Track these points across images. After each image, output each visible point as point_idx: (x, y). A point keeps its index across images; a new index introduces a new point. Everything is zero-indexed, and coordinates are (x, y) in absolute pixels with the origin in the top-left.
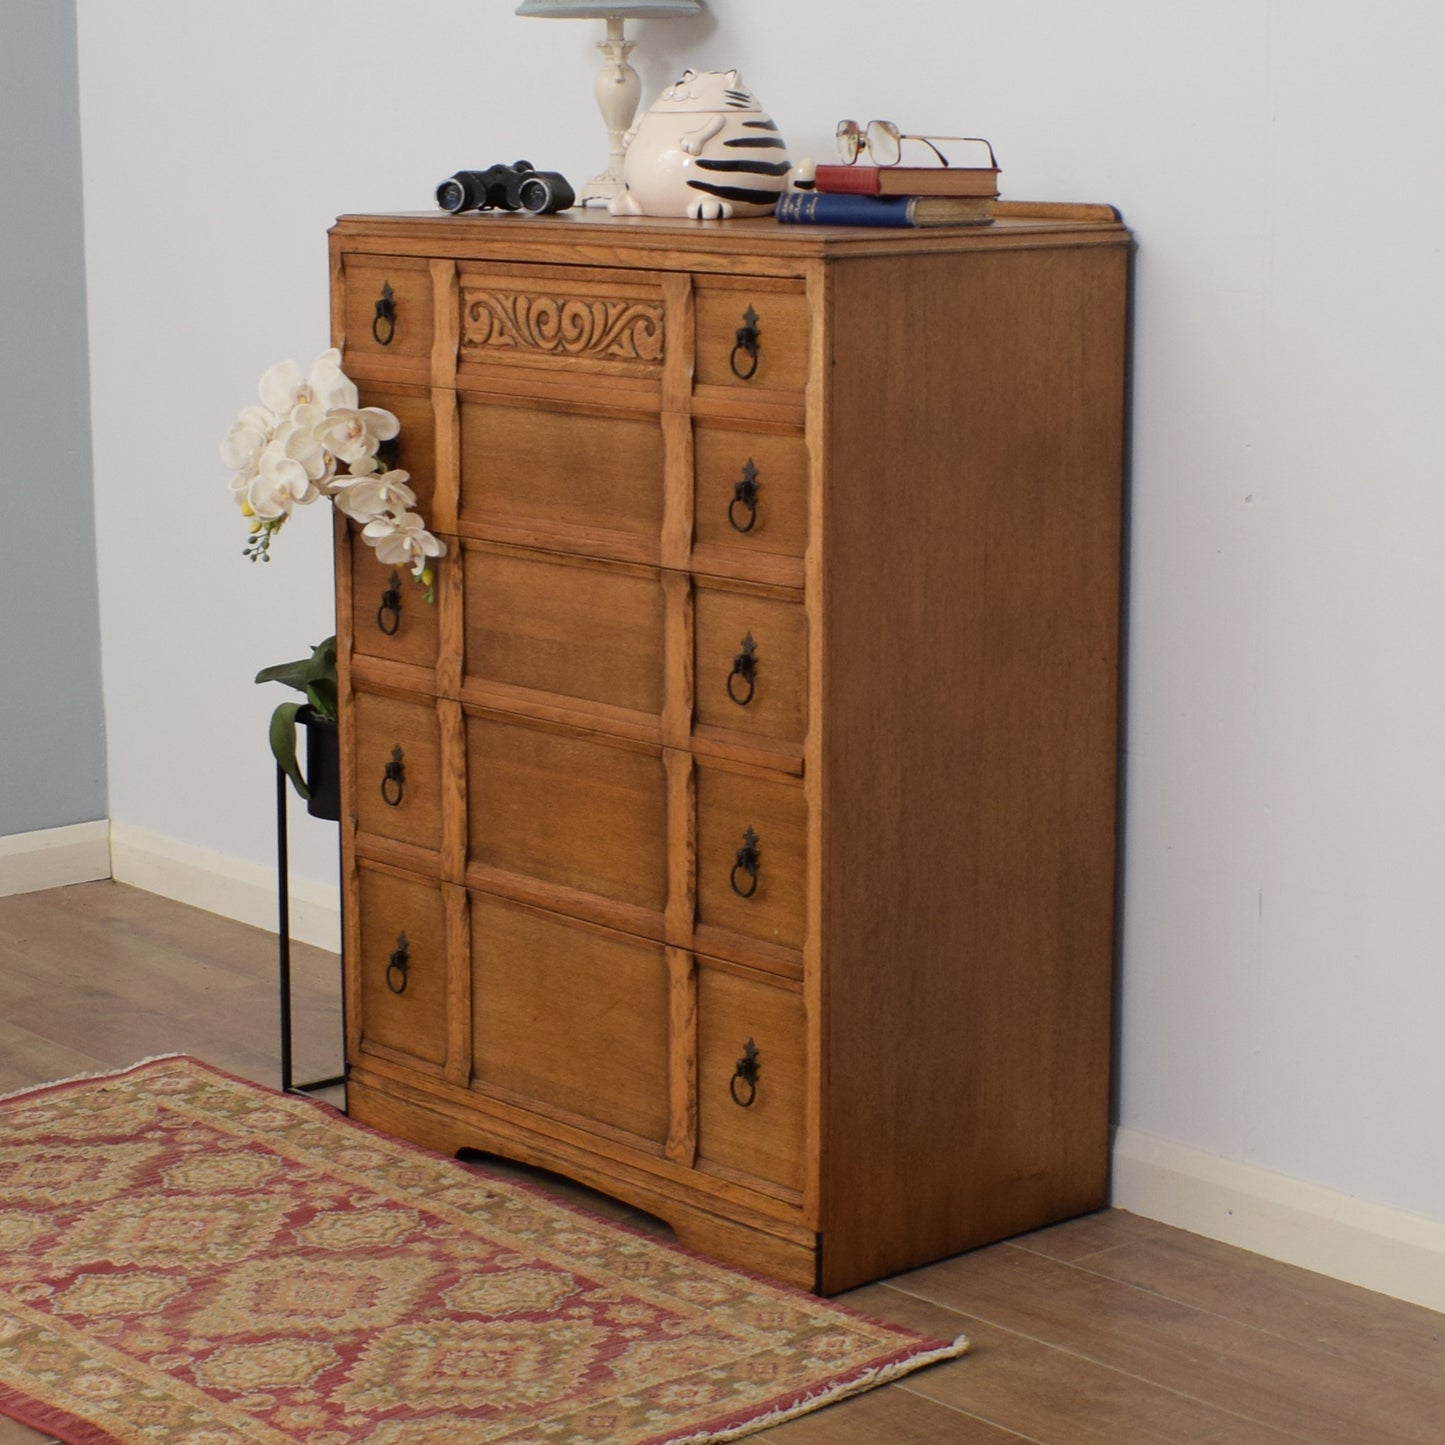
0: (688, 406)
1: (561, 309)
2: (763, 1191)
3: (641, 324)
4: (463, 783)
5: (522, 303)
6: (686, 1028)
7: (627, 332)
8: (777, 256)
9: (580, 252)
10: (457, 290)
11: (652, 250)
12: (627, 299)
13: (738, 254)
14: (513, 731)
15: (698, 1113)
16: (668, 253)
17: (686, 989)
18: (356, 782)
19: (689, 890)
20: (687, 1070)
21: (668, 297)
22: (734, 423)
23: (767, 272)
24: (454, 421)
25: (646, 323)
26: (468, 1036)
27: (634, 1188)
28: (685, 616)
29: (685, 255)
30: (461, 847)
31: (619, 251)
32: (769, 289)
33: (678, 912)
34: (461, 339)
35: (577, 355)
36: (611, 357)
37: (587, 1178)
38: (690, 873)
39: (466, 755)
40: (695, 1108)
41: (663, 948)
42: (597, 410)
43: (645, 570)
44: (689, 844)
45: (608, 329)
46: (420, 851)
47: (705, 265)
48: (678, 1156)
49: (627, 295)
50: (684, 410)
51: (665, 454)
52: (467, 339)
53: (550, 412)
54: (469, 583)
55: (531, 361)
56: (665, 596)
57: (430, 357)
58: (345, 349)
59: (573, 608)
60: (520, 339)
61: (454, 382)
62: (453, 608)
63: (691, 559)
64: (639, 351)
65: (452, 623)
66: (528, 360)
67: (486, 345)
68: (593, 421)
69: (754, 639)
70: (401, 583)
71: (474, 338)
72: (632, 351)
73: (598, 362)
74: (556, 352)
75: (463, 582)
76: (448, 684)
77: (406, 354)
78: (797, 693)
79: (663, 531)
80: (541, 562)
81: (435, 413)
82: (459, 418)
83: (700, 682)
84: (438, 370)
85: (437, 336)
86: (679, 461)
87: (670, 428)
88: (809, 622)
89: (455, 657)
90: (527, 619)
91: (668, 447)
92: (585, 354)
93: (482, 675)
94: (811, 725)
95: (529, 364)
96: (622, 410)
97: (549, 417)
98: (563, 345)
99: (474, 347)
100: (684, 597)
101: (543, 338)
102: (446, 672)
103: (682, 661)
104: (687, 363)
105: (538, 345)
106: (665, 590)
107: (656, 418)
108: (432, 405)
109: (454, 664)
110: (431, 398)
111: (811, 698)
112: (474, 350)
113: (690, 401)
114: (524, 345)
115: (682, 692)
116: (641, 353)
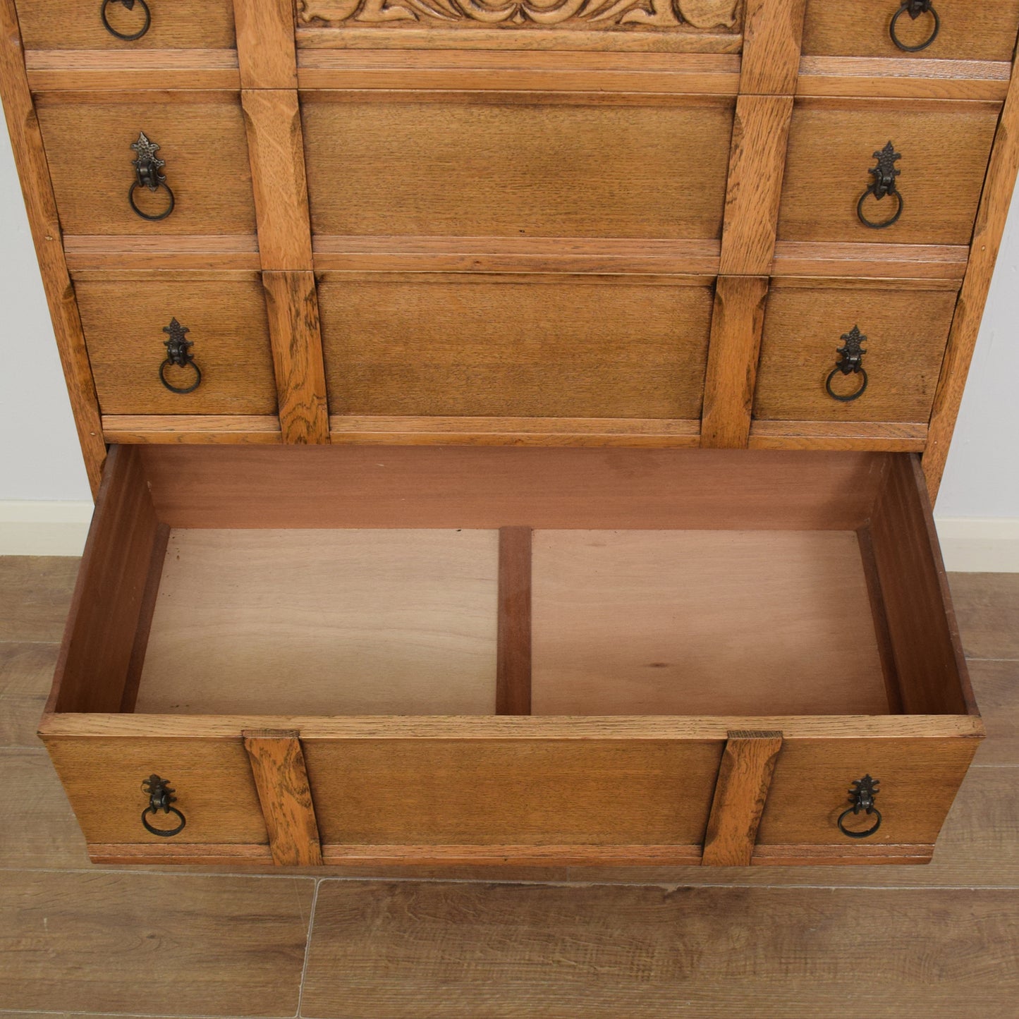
0: (791, 85)
22: (871, 102)
24: (293, 131)
28: (755, 321)
34: (296, 13)
35: (552, 27)
36: (627, 27)
42: (603, 98)
50: (784, 91)
51: (737, 147)
52: (306, 16)
53: (497, 105)
54: (330, 319)
55: (454, 40)
56: (720, 303)
57: (235, 47)
58: (23, 49)
59: (538, 327)
60: (428, 10)
61: (295, 80)
62: (307, 351)
63: (774, 261)
64: (688, 16)
65: (307, 367)
66: (450, 39)
67: (348, 22)
68: (588, 112)
69: (862, 333)
70: (188, 330)
71: (326, 14)
72: (671, 16)
73: (601, 34)
74: (509, 23)
75: (320, 319)
76: (305, 430)
77: (167, 46)
78: (922, 377)
79: (725, 235)
80: (477, 284)
81: (251, 124)
82: (301, 124)
83: (764, 381)
84: (256, 65)
85: (249, 19)
86: (766, 151)
87: (753, 115)
88: (963, 309)
89: (316, 401)
90: (447, 347)
91: (747, 137)
92: (572, 25)
93: (361, 411)
94: (946, 406)
95: (452, 44)
96: (655, 97)
97: (496, 111)
98: (524, 15)
99: (325, 26)
100: (758, 301)
101: (479, 6)
102: (300, 418)
103: (746, 367)
104: (795, 31)
105: (469, 16)
106: (723, 297)
107: (730, 106)
108: (244, 115)
109: (314, 408)
110: (240, 103)
111: (951, 382)
112: (326, 31)
113: (796, 80)
114: (437, 18)
115: (740, 396)
116: (694, 21)
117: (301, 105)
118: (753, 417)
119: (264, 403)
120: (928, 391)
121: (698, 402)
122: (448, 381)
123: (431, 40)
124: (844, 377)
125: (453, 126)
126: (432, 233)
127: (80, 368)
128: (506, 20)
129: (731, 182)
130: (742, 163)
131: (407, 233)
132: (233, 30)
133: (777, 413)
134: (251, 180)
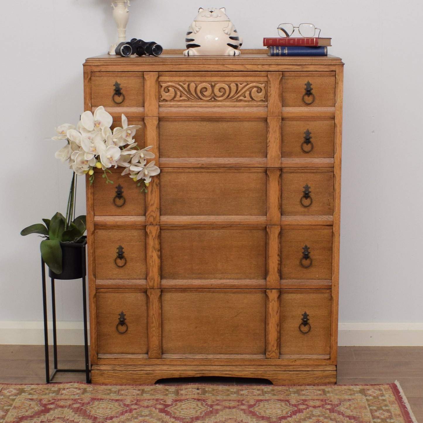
0: (280, 114)
1: (213, 87)
2: (312, 358)
3: (255, 89)
4: (159, 253)
5: (193, 85)
6: (276, 314)
7: (248, 92)
8: (323, 65)
9: (226, 67)
10: (158, 82)
11: (263, 65)
12: (248, 81)
13: (305, 65)
14: (187, 231)
15: (280, 341)
16: (271, 66)
17: (276, 302)
18: (95, 262)
19: (278, 269)
20: (276, 327)
21: (271, 80)
22: (301, 118)
23: (318, 70)
24: (157, 128)
25: (257, 89)
26: (160, 340)
27: (250, 372)
28: (278, 182)
29: (279, 66)
30: (159, 276)
31: (247, 66)
32: (318, 75)
33: (273, 278)
34: (159, 99)
35: (221, 101)
36: (240, 101)
37: (226, 374)
38: (279, 264)
39: (160, 243)
40: (279, 340)
41: (266, 291)
42: (234, 119)
43: (257, 169)
44: (278, 255)
45: (238, 91)
46: (134, 281)
47: (287, 69)
48: (272, 357)
49: (248, 80)
50: (279, 116)
51: (269, 131)
52: (162, 99)
53: (208, 121)
54: (162, 184)
55: (198, 105)
56: (269, 177)
57: (144, 107)
58: (92, 107)
59: (219, 186)
60: (191, 98)
61: (158, 114)
62: (155, 193)
63: (281, 163)
64: (254, 98)
65: (155, 198)
66: (196, 105)
67: (172, 101)
68: (230, 123)
69: (309, 186)
70: (123, 188)
71: (166, 98)
72: (250, 98)
73: (233, 103)
74: (211, 101)
75: (159, 183)
76: (153, 220)
77: (127, 106)
78: (328, 200)
79: (268, 155)
80: (203, 172)
81: (146, 126)
82: (159, 127)
83: (283, 202)
84: (149, 111)
85: (148, 99)
86: (276, 132)
87: (272, 122)
88: (335, 177)
89: (157, 210)
90: (194, 192)
91: (271, 128)
92: (226, 101)
93: (169, 214)
94: (336, 209)
95: (197, 106)
96: (247, 118)
97: (207, 123)
98: (214, 99)
99: (166, 102)
100: (279, 176)
101: (203, 97)
102: (152, 216)
103: (277, 197)
104: (280, 100)
105: (201, 99)
106: (269, 174)
107: (265, 120)
108: (145, 123)
109: (156, 212)
110: (144, 121)
111: (336, 201)
112: (166, 103)
113: (281, 113)
114: (193, 100)
115: (277, 206)
116: (255, 99)
117: (159, 121)
118: (282, 215)
119: (141, 212)
120: (331, 205)
121: (265, 210)
122: (195, 204)
123: (192, 105)
124: (306, 200)
125: (197, 127)
126: (191, 157)
127: (91, 199)
128: (210, 100)
129: (268, 141)
130: (270, 135)
131: (184, 157)
132: (144, 103)
133: (288, 213)
134: (144, 142)
